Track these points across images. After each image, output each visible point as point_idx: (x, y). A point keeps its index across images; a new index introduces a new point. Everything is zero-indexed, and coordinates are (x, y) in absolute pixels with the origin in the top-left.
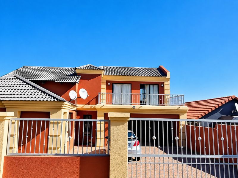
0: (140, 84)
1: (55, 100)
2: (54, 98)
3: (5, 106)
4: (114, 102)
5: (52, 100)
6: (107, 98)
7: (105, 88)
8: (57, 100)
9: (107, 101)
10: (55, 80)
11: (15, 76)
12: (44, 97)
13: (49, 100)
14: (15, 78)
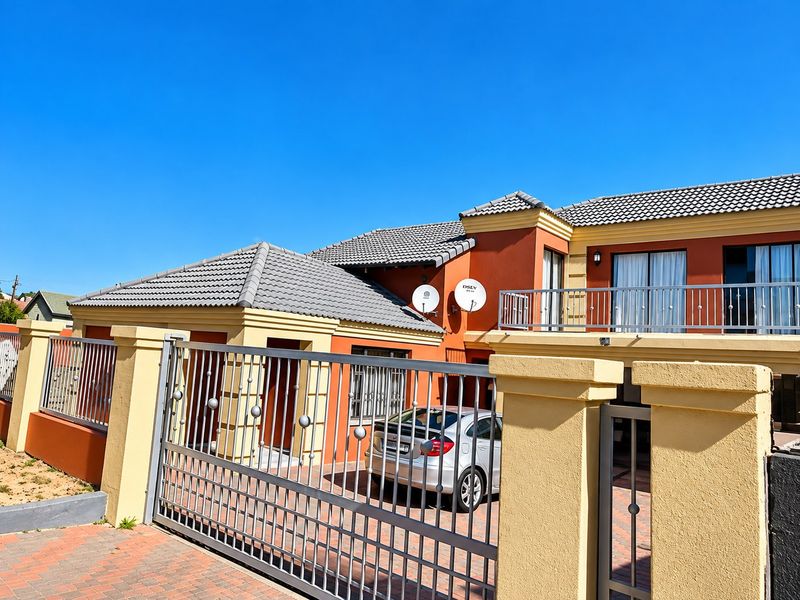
0: (724, 247)
4: (619, 321)
6: (589, 311)
7: (581, 276)
9: (588, 321)
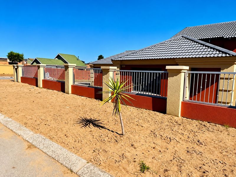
1: (227, 55)
2: (226, 53)
3: (177, 63)
5: (224, 55)
8: (229, 56)
10: (224, 36)
11: (182, 37)
12: (214, 52)
13: (220, 55)
14: (183, 38)
